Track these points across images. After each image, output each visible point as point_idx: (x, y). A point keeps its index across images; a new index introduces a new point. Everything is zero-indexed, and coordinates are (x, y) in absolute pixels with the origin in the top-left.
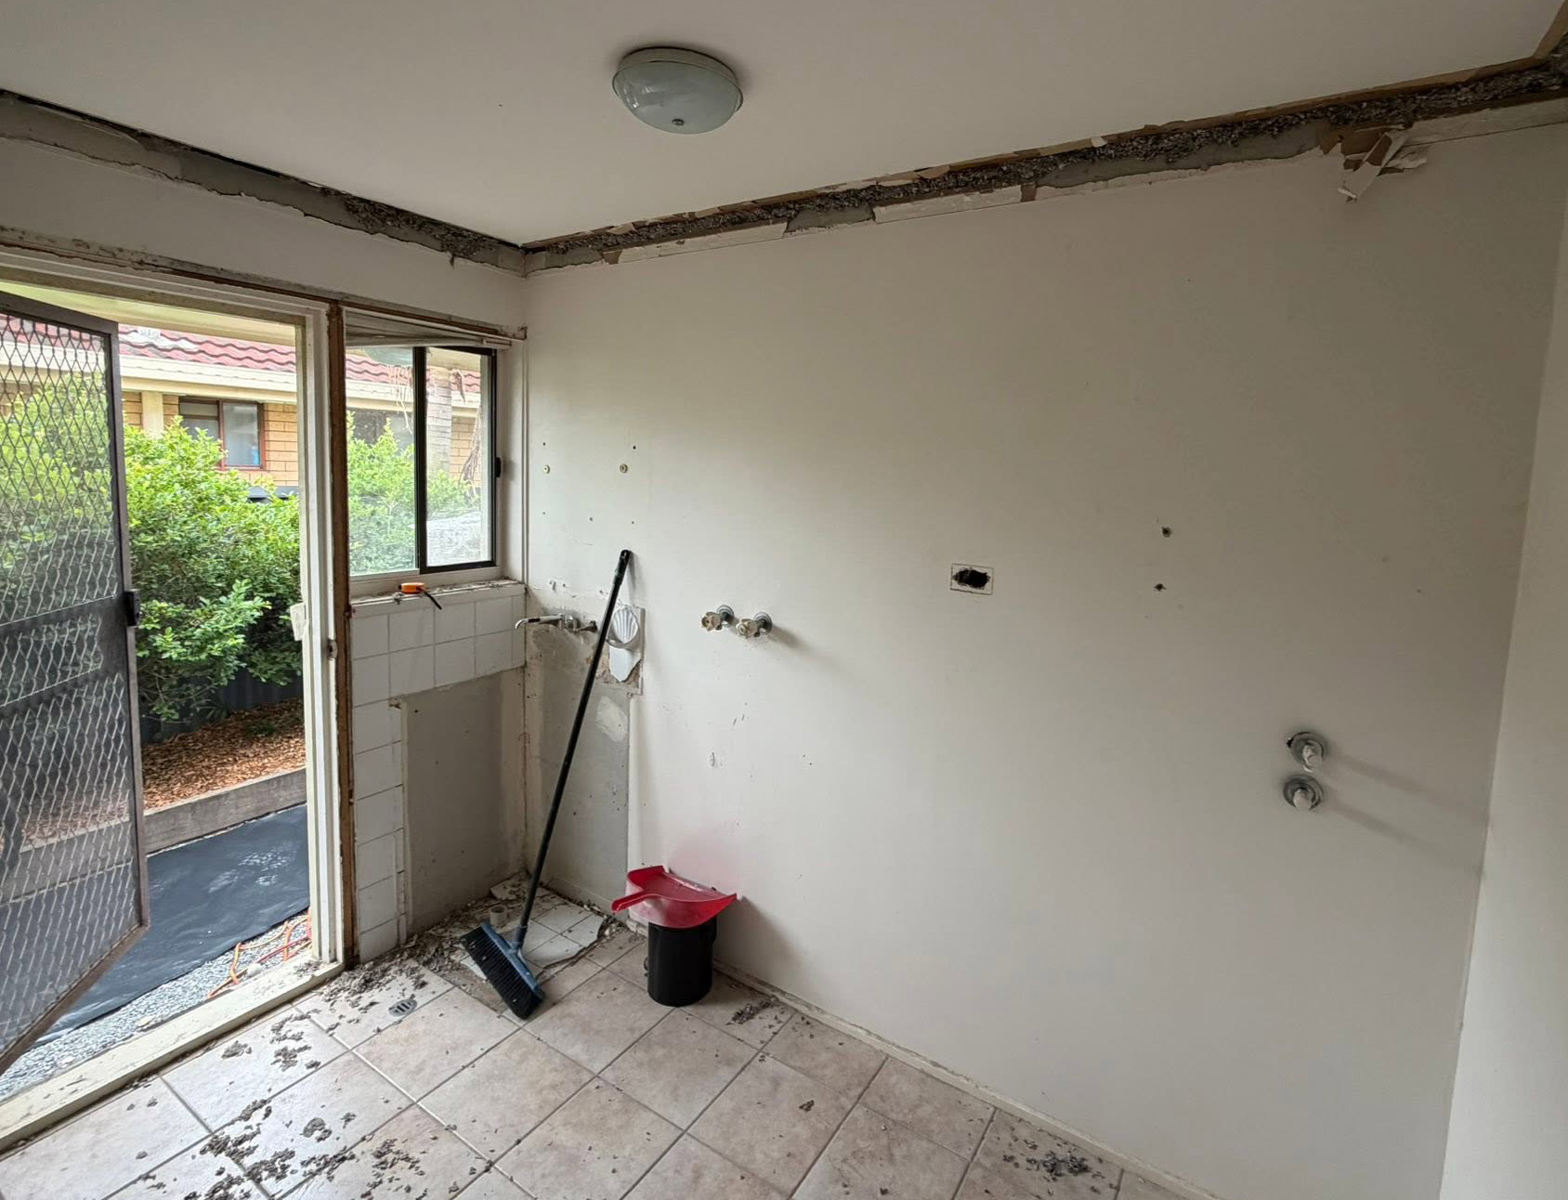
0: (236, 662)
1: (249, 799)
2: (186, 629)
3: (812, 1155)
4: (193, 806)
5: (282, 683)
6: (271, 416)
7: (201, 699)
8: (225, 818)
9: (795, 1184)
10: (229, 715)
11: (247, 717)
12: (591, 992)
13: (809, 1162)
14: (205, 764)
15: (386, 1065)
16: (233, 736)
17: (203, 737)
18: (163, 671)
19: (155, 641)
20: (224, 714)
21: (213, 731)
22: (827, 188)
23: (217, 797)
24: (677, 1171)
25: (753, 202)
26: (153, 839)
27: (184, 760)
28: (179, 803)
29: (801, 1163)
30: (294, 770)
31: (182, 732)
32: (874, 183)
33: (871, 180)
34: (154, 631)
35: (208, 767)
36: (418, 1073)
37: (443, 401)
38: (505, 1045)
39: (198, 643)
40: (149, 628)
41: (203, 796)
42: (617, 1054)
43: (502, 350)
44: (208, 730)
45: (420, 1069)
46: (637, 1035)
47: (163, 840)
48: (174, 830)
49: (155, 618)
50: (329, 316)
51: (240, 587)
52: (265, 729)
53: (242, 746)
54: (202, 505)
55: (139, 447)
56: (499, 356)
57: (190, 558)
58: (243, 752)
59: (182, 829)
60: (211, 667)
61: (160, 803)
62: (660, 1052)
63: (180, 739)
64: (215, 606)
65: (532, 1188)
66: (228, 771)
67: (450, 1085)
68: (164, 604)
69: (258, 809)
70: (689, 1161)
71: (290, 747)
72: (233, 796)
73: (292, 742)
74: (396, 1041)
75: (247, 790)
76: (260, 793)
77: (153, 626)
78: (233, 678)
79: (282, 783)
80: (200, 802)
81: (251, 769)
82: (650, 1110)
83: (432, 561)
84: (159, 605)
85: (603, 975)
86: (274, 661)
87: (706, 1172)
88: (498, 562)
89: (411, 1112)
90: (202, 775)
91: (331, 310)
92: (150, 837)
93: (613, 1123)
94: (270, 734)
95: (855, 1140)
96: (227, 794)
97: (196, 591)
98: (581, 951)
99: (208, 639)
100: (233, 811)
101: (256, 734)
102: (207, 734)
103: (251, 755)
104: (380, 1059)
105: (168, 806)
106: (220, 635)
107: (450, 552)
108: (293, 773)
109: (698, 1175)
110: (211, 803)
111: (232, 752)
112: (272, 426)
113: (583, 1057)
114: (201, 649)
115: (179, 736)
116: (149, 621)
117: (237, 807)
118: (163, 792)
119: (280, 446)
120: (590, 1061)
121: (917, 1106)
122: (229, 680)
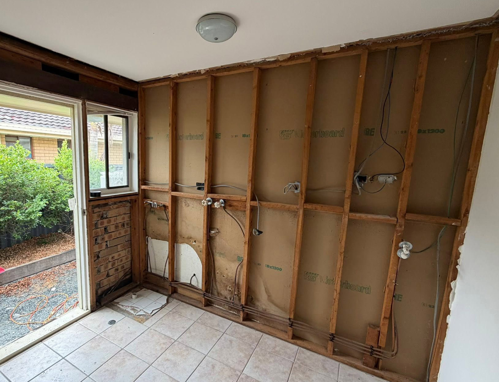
0: (38, 220)
1: (44, 264)
2: (22, 210)
3: (246, 361)
4: (27, 266)
5: (50, 227)
6: (35, 141)
7: (27, 232)
8: (37, 269)
9: (243, 369)
10: (32, 238)
11: (37, 239)
12: (169, 317)
13: (246, 363)
14: (28, 253)
15: (111, 338)
16: (34, 244)
17: (24, 245)
18: (15, 223)
19: (13, 213)
20: (30, 238)
21: (27, 243)
22: (248, 61)
23: (34, 263)
24: (207, 366)
25: (221, 66)
26: (16, 276)
27: (20, 252)
28: (23, 265)
29: (243, 363)
30: (57, 255)
31: (17, 243)
32: (264, 59)
33: (263, 59)
34: (13, 210)
35: (29, 254)
36: (122, 340)
37: (95, 135)
38: (146, 332)
39: (27, 215)
40: (12, 209)
41: (30, 263)
42: (181, 334)
43: (130, 117)
44: (26, 243)
45: (122, 339)
46: (185, 329)
47: (19, 276)
48: (22, 273)
49: (13, 206)
50: (82, 105)
51: (39, 196)
52: (44, 242)
53: (38, 248)
54: (25, 170)
55: (3, 151)
56: (129, 119)
57: (23, 187)
58: (39, 249)
59: (25, 273)
60: (30, 222)
61: (16, 265)
62: (193, 334)
63: (17, 246)
64: (31, 202)
65: (165, 371)
66: (35, 255)
67: (132, 343)
68: (16, 202)
69: (46, 267)
70: (210, 363)
71: (53, 248)
72: (39, 263)
73: (54, 246)
74: (112, 332)
75: (43, 261)
76: (47, 262)
77: (13, 208)
78: (37, 225)
79: (53, 259)
80: (29, 265)
81: (43, 254)
82: (195, 350)
83: (111, 186)
84: (14, 202)
85: (171, 312)
86: (47, 220)
87: (216, 366)
88: (130, 186)
89: (122, 351)
90: (27, 256)
91: (83, 103)
92: (15, 275)
93: (185, 353)
94: (46, 244)
95: (258, 357)
96: (37, 262)
97: (25, 198)
98: (162, 306)
99: (30, 214)
100: (39, 267)
101: (41, 244)
102: (25, 244)
103: (41, 250)
104: (109, 337)
105: (19, 266)
106: (33, 212)
107: (116, 182)
108: (57, 256)
109: (213, 367)
110: (32, 265)
111: (35, 249)
112: (35, 145)
113: (171, 336)
114: (28, 217)
115: (17, 245)
116: (11, 207)
117: (40, 266)
118: (16, 262)
119: (38, 152)
120: (173, 336)
121: (275, 347)
122: (36, 226)
